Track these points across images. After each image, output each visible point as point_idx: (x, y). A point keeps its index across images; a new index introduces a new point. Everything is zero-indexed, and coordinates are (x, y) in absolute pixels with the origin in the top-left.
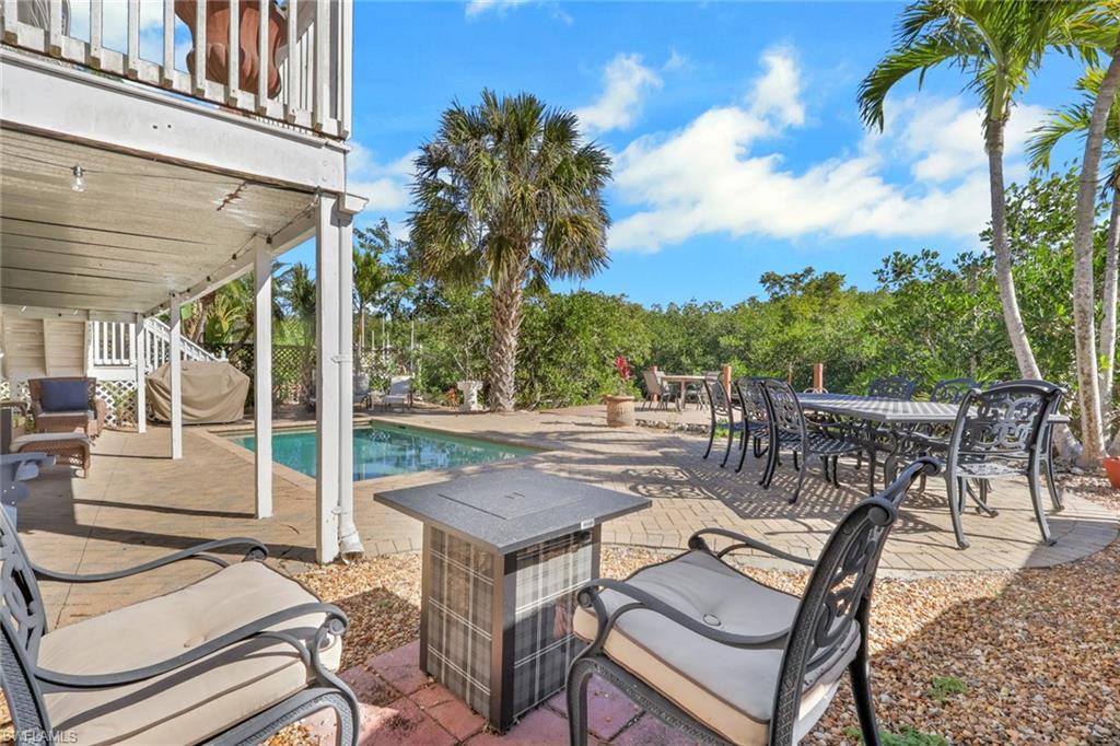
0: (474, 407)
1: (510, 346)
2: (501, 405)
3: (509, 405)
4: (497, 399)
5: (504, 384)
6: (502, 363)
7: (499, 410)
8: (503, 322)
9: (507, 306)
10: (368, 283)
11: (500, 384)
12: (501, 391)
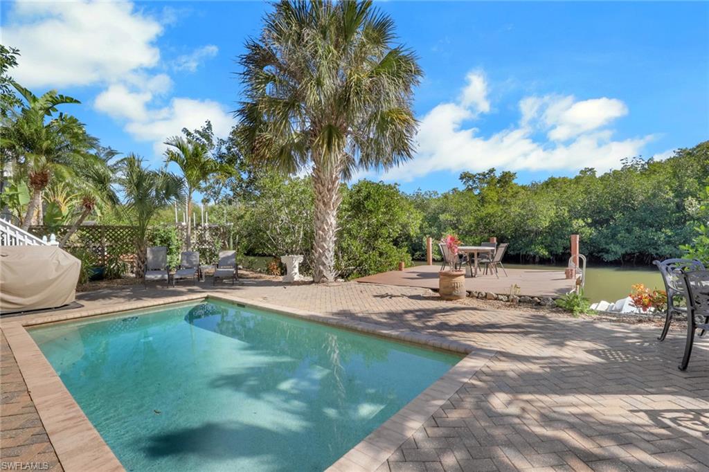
0: (297, 277)
1: (331, 225)
2: (324, 276)
3: (330, 276)
4: (321, 272)
5: (326, 257)
6: (324, 240)
7: (323, 282)
8: (325, 204)
9: (329, 190)
10: (196, 172)
11: (323, 259)
12: (324, 264)
